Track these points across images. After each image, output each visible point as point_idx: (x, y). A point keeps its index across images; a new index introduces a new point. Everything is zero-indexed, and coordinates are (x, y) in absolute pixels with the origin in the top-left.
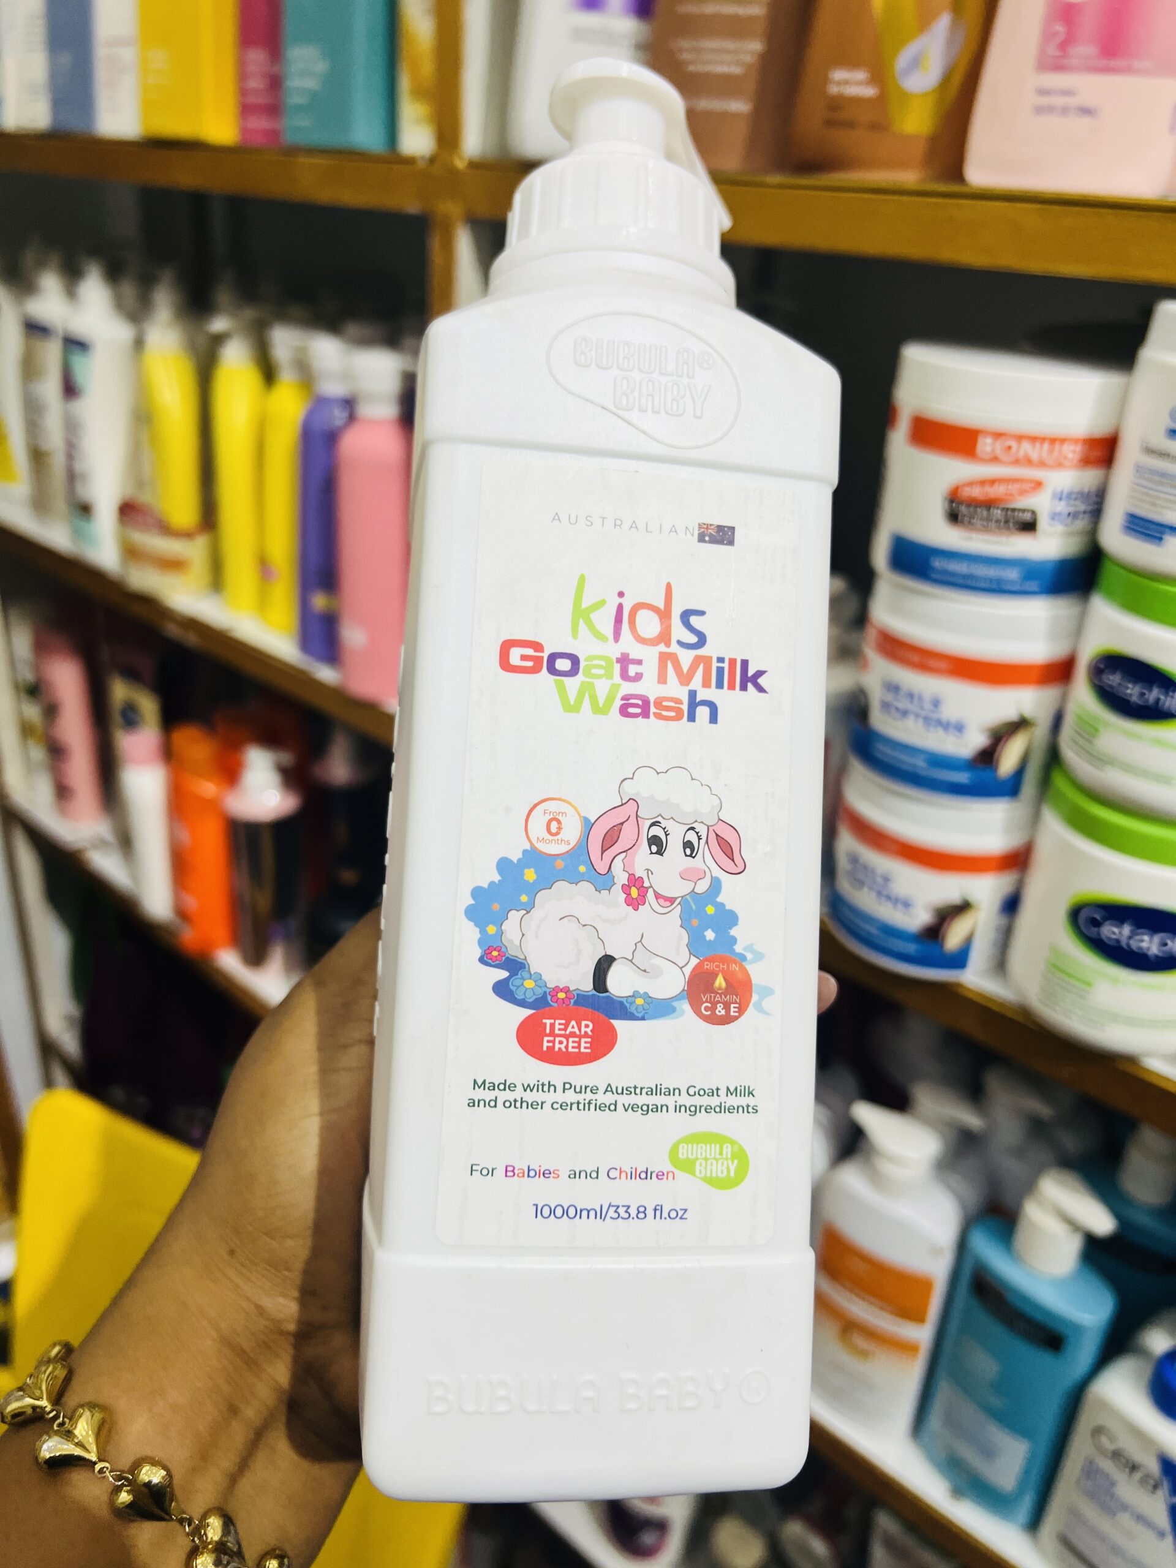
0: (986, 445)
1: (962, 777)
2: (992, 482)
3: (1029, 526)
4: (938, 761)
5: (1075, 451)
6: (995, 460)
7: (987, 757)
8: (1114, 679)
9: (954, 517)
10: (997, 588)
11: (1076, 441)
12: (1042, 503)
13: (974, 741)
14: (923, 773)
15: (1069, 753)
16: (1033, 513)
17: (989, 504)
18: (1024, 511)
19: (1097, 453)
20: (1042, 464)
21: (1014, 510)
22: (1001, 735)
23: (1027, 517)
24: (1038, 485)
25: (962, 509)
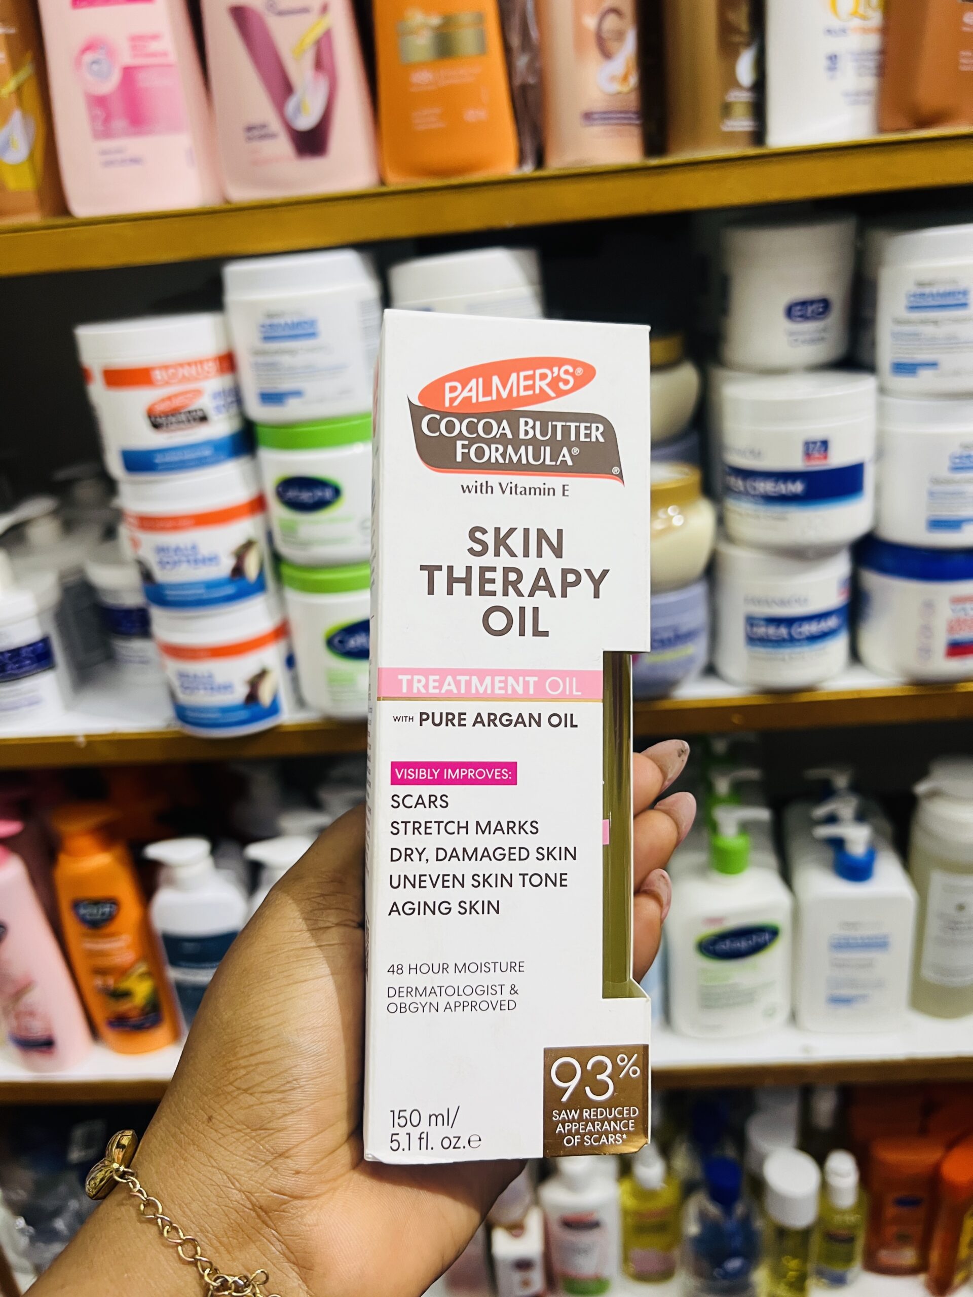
0: (158, 375)
1: (230, 590)
3: (204, 419)
4: (211, 585)
5: (212, 367)
6: (167, 383)
7: (238, 571)
8: (292, 494)
9: (156, 426)
10: (201, 463)
11: (208, 360)
12: (206, 402)
13: (227, 565)
14: (205, 597)
15: (284, 549)
16: (201, 410)
17: (174, 412)
18: (196, 411)
19: (225, 365)
20: (196, 379)
21: (189, 412)
22: (240, 555)
23: (200, 414)
24: (198, 393)
25: (159, 420)
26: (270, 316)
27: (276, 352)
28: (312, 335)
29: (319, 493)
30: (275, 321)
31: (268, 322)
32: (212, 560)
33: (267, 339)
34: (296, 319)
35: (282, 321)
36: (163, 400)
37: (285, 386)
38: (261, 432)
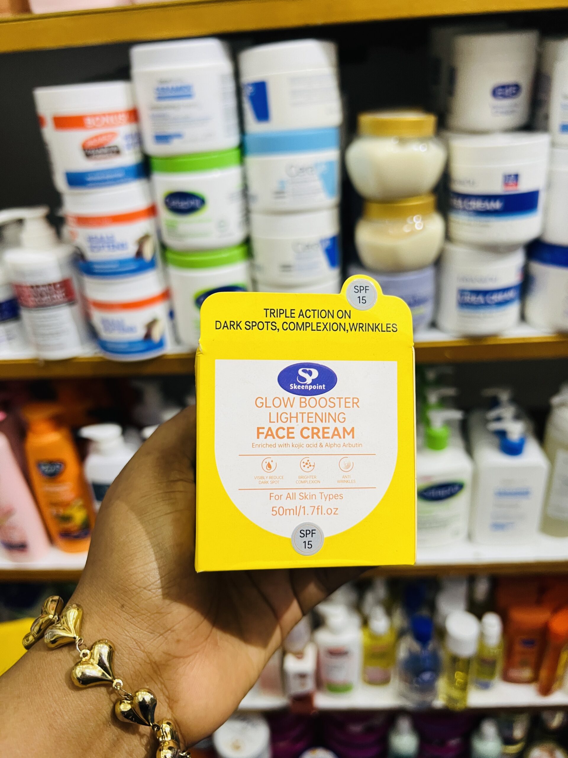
0: (89, 121)
1: (134, 266)
2: (97, 137)
3: (118, 152)
4: (122, 262)
5: (123, 117)
6: (94, 127)
7: (139, 254)
8: (174, 203)
9: (88, 155)
11: (121, 113)
12: (119, 141)
13: (133, 249)
14: (119, 270)
15: (169, 241)
16: (116, 147)
17: (99, 147)
18: (113, 147)
19: (131, 117)
20: (113, 125)
21: (110, 147)
22: (141, 242)
23: (115, 149)
25: (89, 152)
26: (162, 82)
27: (166, 107)
28: (189, 96)
29: (192, 203)
30: (165, 86)
31: (161, 86)
32: (123, 246)
33: (160, 98)
34: (179, 85)
35: (170, 85)
36: (92, 139)
37: (170, 130)
38: (155, 163)
